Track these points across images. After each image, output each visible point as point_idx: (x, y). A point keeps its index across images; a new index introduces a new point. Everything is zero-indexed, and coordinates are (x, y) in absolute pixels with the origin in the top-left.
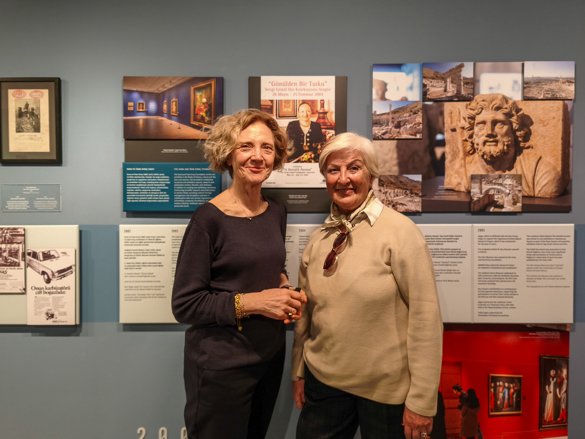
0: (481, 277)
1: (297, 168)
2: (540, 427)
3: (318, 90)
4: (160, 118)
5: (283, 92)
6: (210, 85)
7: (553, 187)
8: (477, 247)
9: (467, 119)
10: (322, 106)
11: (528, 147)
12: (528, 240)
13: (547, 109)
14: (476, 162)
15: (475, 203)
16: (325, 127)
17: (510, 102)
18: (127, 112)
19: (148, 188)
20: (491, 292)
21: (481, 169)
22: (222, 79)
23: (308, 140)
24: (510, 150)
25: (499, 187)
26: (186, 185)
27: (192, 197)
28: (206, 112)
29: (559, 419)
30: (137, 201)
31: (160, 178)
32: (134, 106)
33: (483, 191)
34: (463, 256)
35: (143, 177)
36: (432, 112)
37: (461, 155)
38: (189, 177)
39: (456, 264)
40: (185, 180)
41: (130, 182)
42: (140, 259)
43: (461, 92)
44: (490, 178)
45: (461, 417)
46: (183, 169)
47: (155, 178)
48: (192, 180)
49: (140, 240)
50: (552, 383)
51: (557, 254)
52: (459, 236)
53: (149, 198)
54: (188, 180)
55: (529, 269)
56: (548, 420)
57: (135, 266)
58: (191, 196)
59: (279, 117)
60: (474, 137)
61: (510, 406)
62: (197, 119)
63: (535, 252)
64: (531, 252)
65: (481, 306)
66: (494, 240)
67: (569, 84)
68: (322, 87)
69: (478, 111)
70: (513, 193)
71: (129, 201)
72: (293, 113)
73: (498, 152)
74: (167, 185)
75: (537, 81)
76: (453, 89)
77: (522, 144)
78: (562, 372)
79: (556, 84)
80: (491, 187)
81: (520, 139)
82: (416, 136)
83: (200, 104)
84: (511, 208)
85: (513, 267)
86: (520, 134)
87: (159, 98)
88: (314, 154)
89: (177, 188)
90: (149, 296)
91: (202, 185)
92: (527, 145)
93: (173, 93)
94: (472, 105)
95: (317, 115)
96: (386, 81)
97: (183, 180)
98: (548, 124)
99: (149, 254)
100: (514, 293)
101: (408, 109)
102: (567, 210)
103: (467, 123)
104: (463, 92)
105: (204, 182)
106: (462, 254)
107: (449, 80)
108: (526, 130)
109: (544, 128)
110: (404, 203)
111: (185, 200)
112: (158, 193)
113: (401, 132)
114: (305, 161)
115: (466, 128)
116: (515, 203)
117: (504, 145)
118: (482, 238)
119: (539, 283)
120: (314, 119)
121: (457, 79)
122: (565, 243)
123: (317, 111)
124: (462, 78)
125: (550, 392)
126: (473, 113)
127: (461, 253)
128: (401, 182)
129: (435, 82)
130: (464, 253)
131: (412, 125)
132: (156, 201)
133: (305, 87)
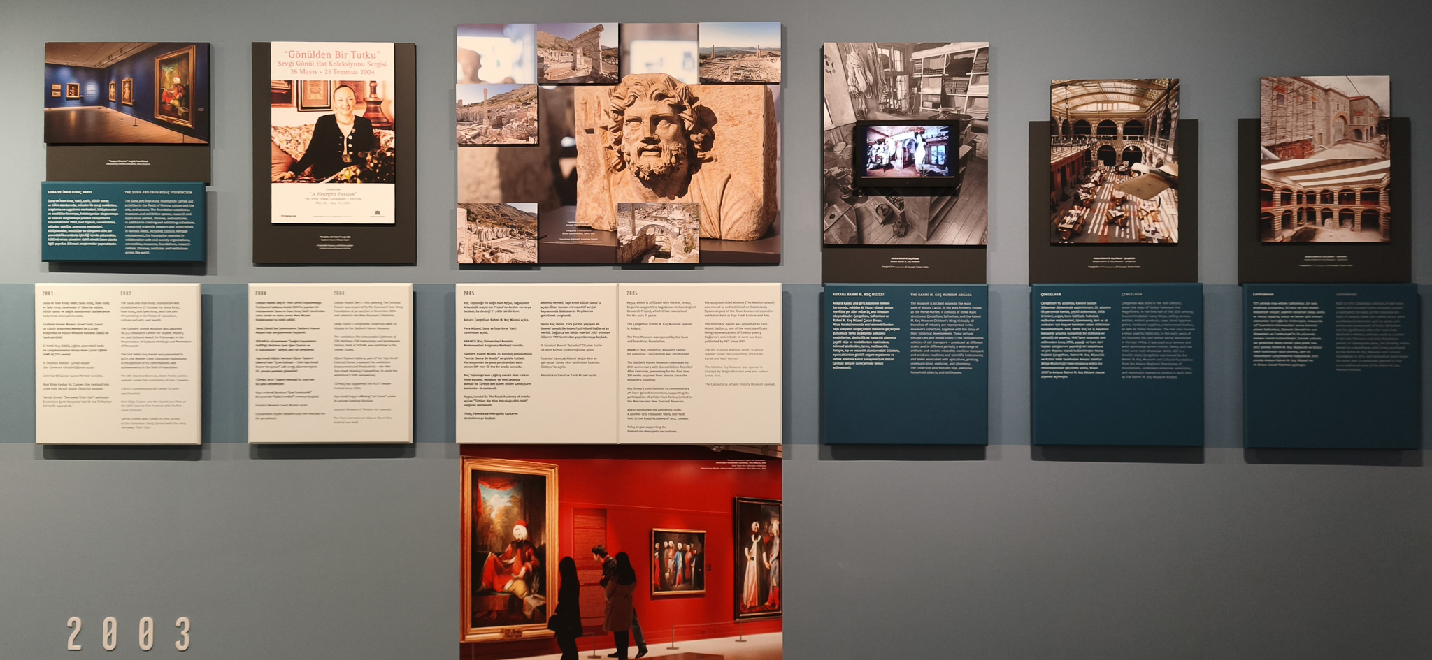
0: (631, 369)
1: (333, 192)
2: (736, 616)
3: (367, 64)
4: (104, 109)
5: (308, 68)
6: (187, 55)
7: (750, 224)
8: (625, 320)
9: (611, 113)
10: (374, 90)
11: (710, 160)
12: (707, 309)
13: (739, 98)
14: (627, 183)
15: (623, 249)
16: (378, 125)
17: (680, 87)
18: (50, 100)
19: (83, 222)
20: (648, 393)
21: (635, 194)
22: (208, 47)
23: (350, 145)
24: (681, 164)
25: (663, 224)
26: (144, 218)
27: (155, 238)
28: (180, 100)
29: (767, 604)
30: (65, 244)
31: (101, 207)
32: (62, 91)
33: (638, 230)
34: (604, 335)
35: (75, 205)
36: (555, 103)
37: (603, 170)
38: (149, 205)
39: (591, 348)
40: (143, 210)
41: (53, 214)
42: (69, 339)
43: (600, 71)
44: (648, 209)
45: (606, 599)
46: (140, 193)
47: (93, 207)
48: (155, 210)
49: (67, 307)
50: (755, 543)
51: (754, 331)
52: (596, 303)
53: (83, 240)
54: (148, 210)
55: (708, 356)
56: (749, 605)
57: (60, 351)
58: (152, 235)
59: (302, 108)
60: (623, 142)
61: (685, 580)
62: (165, 110)
63: (719, 329)
64: (712, 329)
65: (632, 416)
66: (652, 309)
67: (772, 58)
68: (372, 61)
69: (629, 101)
70: (685, 234)
71: (50, 244)
72: (325, 103)
73: (661, 168)
74: (113, 218)
75: (721, 54)
76: (587, 66)
77: (700, 155)
78: (770, 524)
79: (752, 58)
80: (649, 223)
81: (697, 146)
82: (528, 140)
83: (170, 86)
84: (681, 257)
85: (683, 352)
86: (697, 138)
87: (102, 76)
88: (360, 169)
89: (130, 223)
90: (83, 400)
91: (171, 218)
92: (708, 155)
93: (125, 69)
94: (618, 91)
95: (365, 106)
96: (479, 53)
97: (140, 210)
98: (740, 122)
99: (83, 331)
100: (686, 395)
101: (514, 97)
102: (774, 260)
103: (611, 120)
104: (603, 71)
105: (174, 214)
106: (603, 333)
107: (579, 51)
108: (706, 131)
109: (735, 128)
110: (509, 249)
111: (142, 242)
112: (99, 231)
113: (503, 133)
114: (346, 181)
115: (610, 129)
116: (688, 250)
117: (671, 156)
118: (633, 305)
119: (725, 378)
120: (361, 112)
121: (592, 49)
122: (766, 313)
123: (364, 99)
124: (600, 49)
125: (752, 559)
126: (621, 103)
127: (599, 331)
128: (503, 215)
129: (557, 54)
130: (604, 331)
131: (521, 123)
132: (96, 244)
133: (345, 61)
